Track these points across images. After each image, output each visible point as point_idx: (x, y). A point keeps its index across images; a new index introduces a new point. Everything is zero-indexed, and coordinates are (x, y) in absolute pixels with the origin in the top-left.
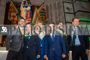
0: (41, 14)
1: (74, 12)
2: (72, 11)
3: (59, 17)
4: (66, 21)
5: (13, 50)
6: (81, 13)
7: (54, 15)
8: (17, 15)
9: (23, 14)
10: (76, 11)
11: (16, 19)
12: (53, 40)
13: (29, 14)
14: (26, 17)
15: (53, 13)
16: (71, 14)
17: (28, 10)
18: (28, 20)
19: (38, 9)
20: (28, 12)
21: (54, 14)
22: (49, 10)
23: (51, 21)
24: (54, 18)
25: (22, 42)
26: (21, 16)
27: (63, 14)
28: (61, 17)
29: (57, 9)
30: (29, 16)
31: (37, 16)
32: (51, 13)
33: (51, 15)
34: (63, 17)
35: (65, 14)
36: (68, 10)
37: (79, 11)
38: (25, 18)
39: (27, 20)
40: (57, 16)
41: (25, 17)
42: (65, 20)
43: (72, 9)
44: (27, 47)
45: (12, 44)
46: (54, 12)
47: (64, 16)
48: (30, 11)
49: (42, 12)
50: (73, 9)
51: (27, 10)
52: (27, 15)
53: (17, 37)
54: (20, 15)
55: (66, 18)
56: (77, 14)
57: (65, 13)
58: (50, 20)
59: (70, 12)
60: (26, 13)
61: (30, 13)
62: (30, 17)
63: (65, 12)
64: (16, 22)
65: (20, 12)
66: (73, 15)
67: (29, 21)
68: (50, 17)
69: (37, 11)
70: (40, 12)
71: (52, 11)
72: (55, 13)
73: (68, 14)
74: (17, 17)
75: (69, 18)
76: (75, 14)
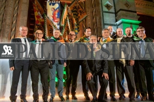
1: (115, 10)
2: (112, 10)
6: (124, 12)
10: (117, 9)
13: (56, 13)
14: (53, 17)
16: (111, 14)
17: (55, 8)
20: (55, 10)
30: (56, 16)
35: (104, 13)
36: (108, 8)
37: (121, 10)
39: (54, 21)
42: (103, 21)
47: (102, 17)
55: (104, 18)
56: (119, 13)
59: (110, 11)
61: (58, 13)
63: (104, 10)
66: (114, 15)
71: (87, 9)
72: (91, 12)
73: (107, 14)
75: (109, 18)
76: (116, 13)
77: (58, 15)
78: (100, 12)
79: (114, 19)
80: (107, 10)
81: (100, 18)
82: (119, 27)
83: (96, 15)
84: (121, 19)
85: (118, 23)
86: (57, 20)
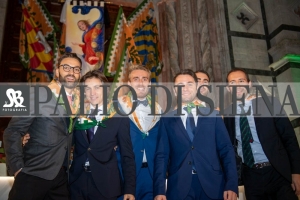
0: (141, 38)
1: (266, 29)
2: (258, 29)
3: (210, 50)
4: (237, 65)
5: (32, 173)
7: (188, 41)
8: (49, 39)
9: (74, 37)
10: (274, 27)
11: (45, 56)
12: (191, 136)
13: (94, 36)
14: (84, 49)
15: (187, 36)
16: (253, 40)
17: (91, 23)
18: (91, 58)
19: (128, 19)
21: (188, 38)
22: (172, 23)
23: (180, 64)
24: (189, 53)
25: (66, 145)
26: (64, 46)
27: (222, 39)
28: (216, 51)
29: (202, 18)
30: (94, 45)
31: (125, 44)
32: (180, 33)
33: (179, 44)
34: (223, 51)
35: (233, 38)
36: (243, 23)
38: (79, 52)
39: (87, 60)
40: (203, 45)
42: (232, 61)
43: (257, 19)
44: (87, 164)
45: (30, 151)
46: (191, 31)
47: (227, 48)
48: (98, 27)
49: (144, 29)
50: (261, 22)
51: (86, 23)
52: (87, 40)
53: (49, 125)
54: (62, 40)
55: (234, 52)
57: (231, 34)
58: (175, 62)
59: (252, 31)
60: (82, 33)
61: (100, 35)
62: (97, 49)
63: (232, 29)
64: (45, 69)
65: (60, 29)
67: (93, 62)
68: (175, 49)
69: (125, 27)
70: (136, 30)
71: (183, 26)
72: (195, 35)
73: (242, 40)
74: (49, 49)
75: (248, 52)
76: (269, 38)
77: (99, 42)
78: (220, 34)
79: (263, 54)
80: (241, 28)
85: (276, 65)
86: (97, 58)
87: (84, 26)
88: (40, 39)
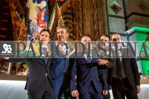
1: (125, 14)
2: (121, 13)
3: (98, 23)
4: (111, 31)
6: (138, 17)
7: (88, 19)
9: (33, 15)
10: (128, 13)
13: (43, 14)
18: (41, 25)
19: (60, 7)
20: (41, 10)
21: (88, 17)
22: (80, 9)
24: (88, 24)
26: (28, 19)
29: (95, 7)
30: (43, 19)
32: (84, 14)
35: (109, 18)
36: (115, 10)
37: (133, 13)
38: (35, 22)
39: (39, 26)
40: (94, 20)
41: (36, 20)
42: (109, 29)
46: (89, 13)
47: (106, 22)
49: (67, 12)
55: (110, 25)
56: (130, 19)
63: (109, 13)
66: (123, 20)
67: (42, 27)
70: (63, 12)
71: (85, 11)
72: (91, 15)
73: (114, 19)
75: (116, 25)
76: (126, 18)
77: (45, 17)
78: (103, 15)
79: (123, 26)
81: (104, 24)
82: (130, 38)
83: (98, 19)
84: (133, 26)
85: (129, 32)
86: (44, 25)
87: (38, 10)
88: (17, 15)
